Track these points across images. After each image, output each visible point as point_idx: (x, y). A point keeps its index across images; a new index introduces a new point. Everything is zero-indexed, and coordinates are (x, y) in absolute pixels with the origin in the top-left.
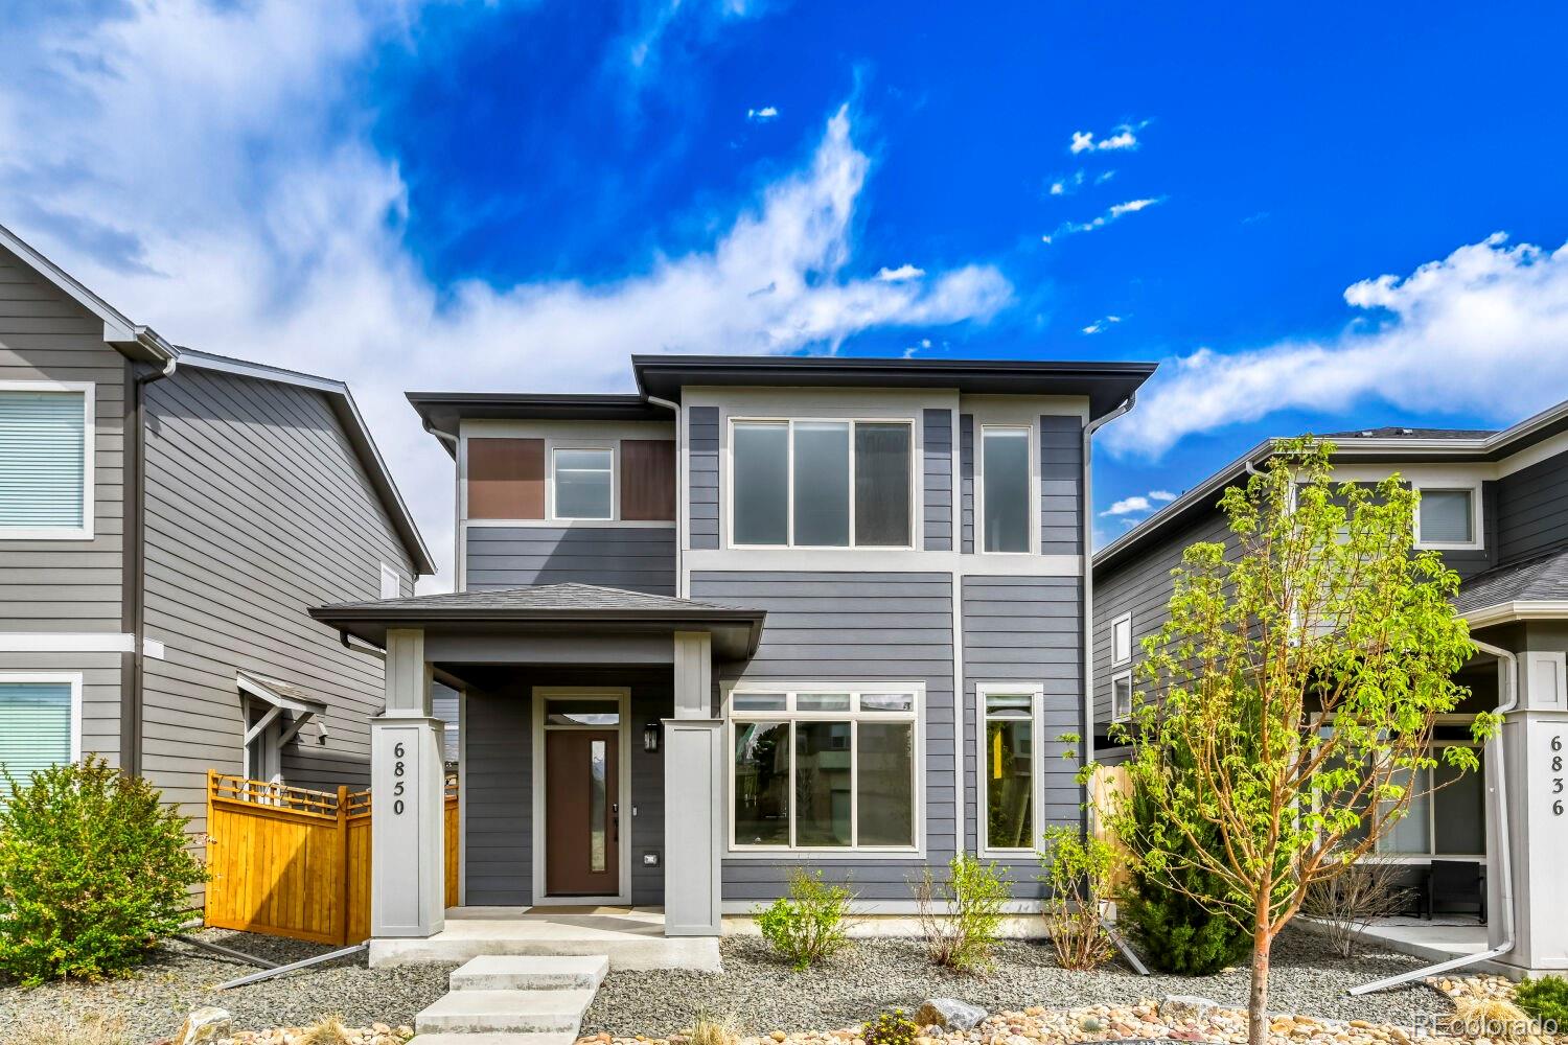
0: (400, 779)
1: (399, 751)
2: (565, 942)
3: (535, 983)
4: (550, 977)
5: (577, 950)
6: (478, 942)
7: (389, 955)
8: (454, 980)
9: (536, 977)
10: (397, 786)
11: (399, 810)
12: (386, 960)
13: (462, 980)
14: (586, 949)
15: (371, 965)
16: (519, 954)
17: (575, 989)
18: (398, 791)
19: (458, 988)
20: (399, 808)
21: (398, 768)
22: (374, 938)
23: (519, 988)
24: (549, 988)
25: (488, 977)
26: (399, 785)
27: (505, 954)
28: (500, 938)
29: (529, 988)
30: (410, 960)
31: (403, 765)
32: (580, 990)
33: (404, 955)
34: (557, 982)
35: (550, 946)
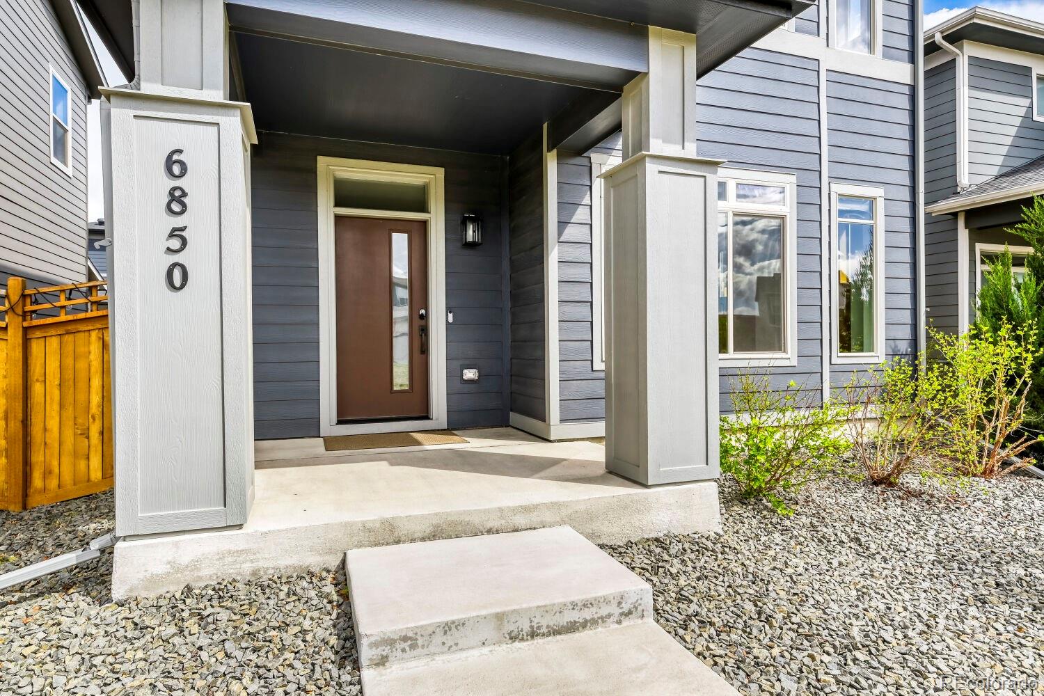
0: (178, 222)
1: (174, 164)
2: (501, 510)
3: (545, 622)
4: (574, 606)
5: (520, 520)
6: (347, 525)
7: (160, 569)
8: (372, 645)
9: (545, 610)
10: (171, 235)
11: (177, 282)
12: (152, 581)
13: (390, 642)
14: (534, 518)
15: (118, 592)
16: (423, 540)
17: (619, 622)
18: (175, 244)
19: (382, 662)
20: (177, 277)
21: (173, 198)
22: (125, 538)
23: (513, 638)
24: (571, 628)
25: (447, 627)
26: (176, 233)
27: (398, 542)
28: (389, 514)
29: (533, 634)
30: (208, 574)
31: (184, 194)
32: (626, 622)
33: (195, 564)
34: (587, 614)
35: (476, 520)
